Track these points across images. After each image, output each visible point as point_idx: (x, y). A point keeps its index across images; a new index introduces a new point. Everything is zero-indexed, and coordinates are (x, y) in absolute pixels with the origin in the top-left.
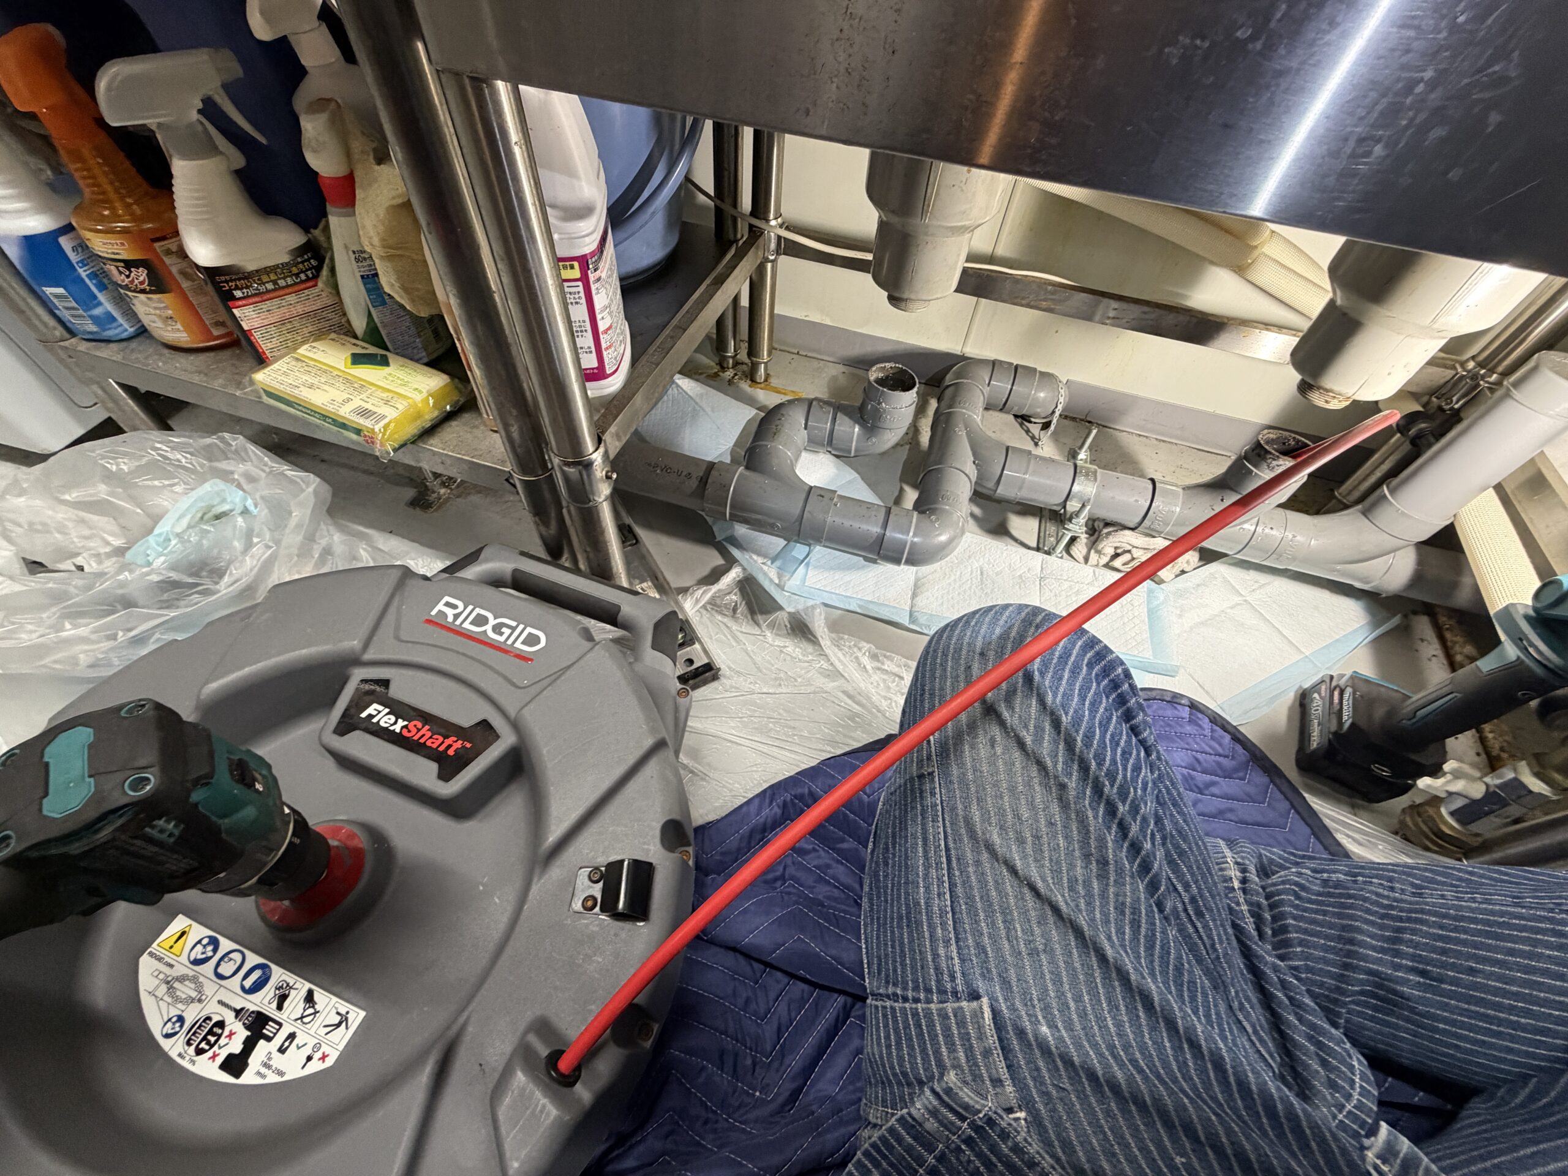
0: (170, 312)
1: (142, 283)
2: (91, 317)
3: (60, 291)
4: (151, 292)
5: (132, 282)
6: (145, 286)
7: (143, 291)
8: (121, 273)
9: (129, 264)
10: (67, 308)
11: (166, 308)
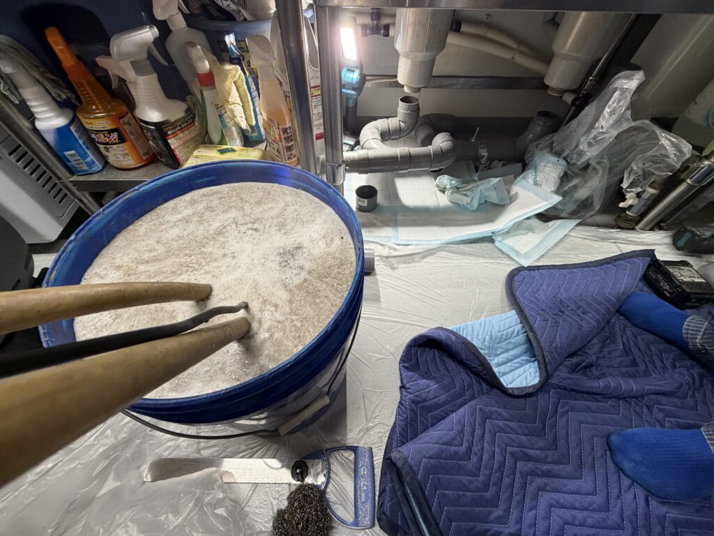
0: (126, 152)
1: (115, 140)
2: (86, 163)
3: (73, 152)
4: (119, 143)
5: (110, 140)
6: (117, 141)
7: (115, 144)
8: (105, 136)
9: (110, 132)
10: (75, 160)
11: (125, 150)
